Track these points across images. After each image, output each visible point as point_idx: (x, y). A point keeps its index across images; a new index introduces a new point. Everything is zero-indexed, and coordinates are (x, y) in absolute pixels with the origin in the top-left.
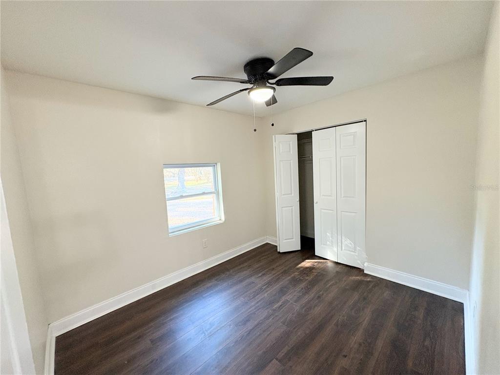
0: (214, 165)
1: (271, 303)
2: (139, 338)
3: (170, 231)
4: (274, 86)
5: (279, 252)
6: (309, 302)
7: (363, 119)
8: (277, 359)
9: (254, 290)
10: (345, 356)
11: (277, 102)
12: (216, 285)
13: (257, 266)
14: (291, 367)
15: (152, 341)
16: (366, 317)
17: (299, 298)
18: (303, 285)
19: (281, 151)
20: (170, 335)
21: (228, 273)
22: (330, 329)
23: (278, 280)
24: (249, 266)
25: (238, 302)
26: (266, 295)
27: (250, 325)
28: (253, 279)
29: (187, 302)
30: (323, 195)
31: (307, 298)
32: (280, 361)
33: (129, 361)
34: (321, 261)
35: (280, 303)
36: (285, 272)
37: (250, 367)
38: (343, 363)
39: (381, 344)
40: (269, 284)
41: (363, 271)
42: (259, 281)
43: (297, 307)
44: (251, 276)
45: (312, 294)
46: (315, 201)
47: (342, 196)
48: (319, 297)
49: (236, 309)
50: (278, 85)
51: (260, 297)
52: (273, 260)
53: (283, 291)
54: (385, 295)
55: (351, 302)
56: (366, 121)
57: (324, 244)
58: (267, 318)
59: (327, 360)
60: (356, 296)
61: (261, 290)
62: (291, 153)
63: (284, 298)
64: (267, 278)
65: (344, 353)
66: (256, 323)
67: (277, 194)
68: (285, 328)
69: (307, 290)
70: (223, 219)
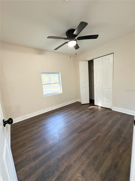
0: (58, 73)
1: (77, 118)
2: (35, 125)
3: (44, 95)
4: (77, 40)
5: (82, 104)
6: (90, 118)
7: (112, 52)
8: (77, 132)
9: (72, 114)
10: (100, 133)
11: (79, 48)
12: (59, 113)
13: (74, 108)
14: (81, 134)
15: (38, 127)
16: (110, 122)
17: (87, 117)
18: (89, 113)
19: (82, 68)
20: (44, 125)
21: (63, 110)
22: (96, 125)
23: (80, 112)
24: (71, 108)
25: (66, 117)
26: (76, 116)
27: (69, 124)
28: (72, 111)
29: (50, 117)
30: (98, 83)
31: (89, 117)
32: (78, 133)
33: (31, 131)
34: (96, 107)
35: (80, 118)
36: (83, 110)
37: (68, 134)
38: (100, 134)
39: (114, 130)
40: (77, 113)
41: (111, 109)
42: (73, 112)
43: (86, 119)
44: (71, 110)
45: (91, 116)
46: (94, 85)
47: (104, 83)
48: (94, 117)
49: (65, 119)
50: (78, 40)
51: (73, 116)
52: (79, 106)
53: (81, 115)
54: (118, 116)
55: (105, 118)
56: (113, 53)
57: (98, 101)
58: (75, 122)
59: (94, 133)
60: (107, 116)
61: (74, 114)
62: (86, 68)
63: (81, 117)
64: (76, 111)
65: (100, 132)
66: (71, 123)
67: (81, 83)
68: (81, 124)
69: (90, 115)
70: (62, 92)
